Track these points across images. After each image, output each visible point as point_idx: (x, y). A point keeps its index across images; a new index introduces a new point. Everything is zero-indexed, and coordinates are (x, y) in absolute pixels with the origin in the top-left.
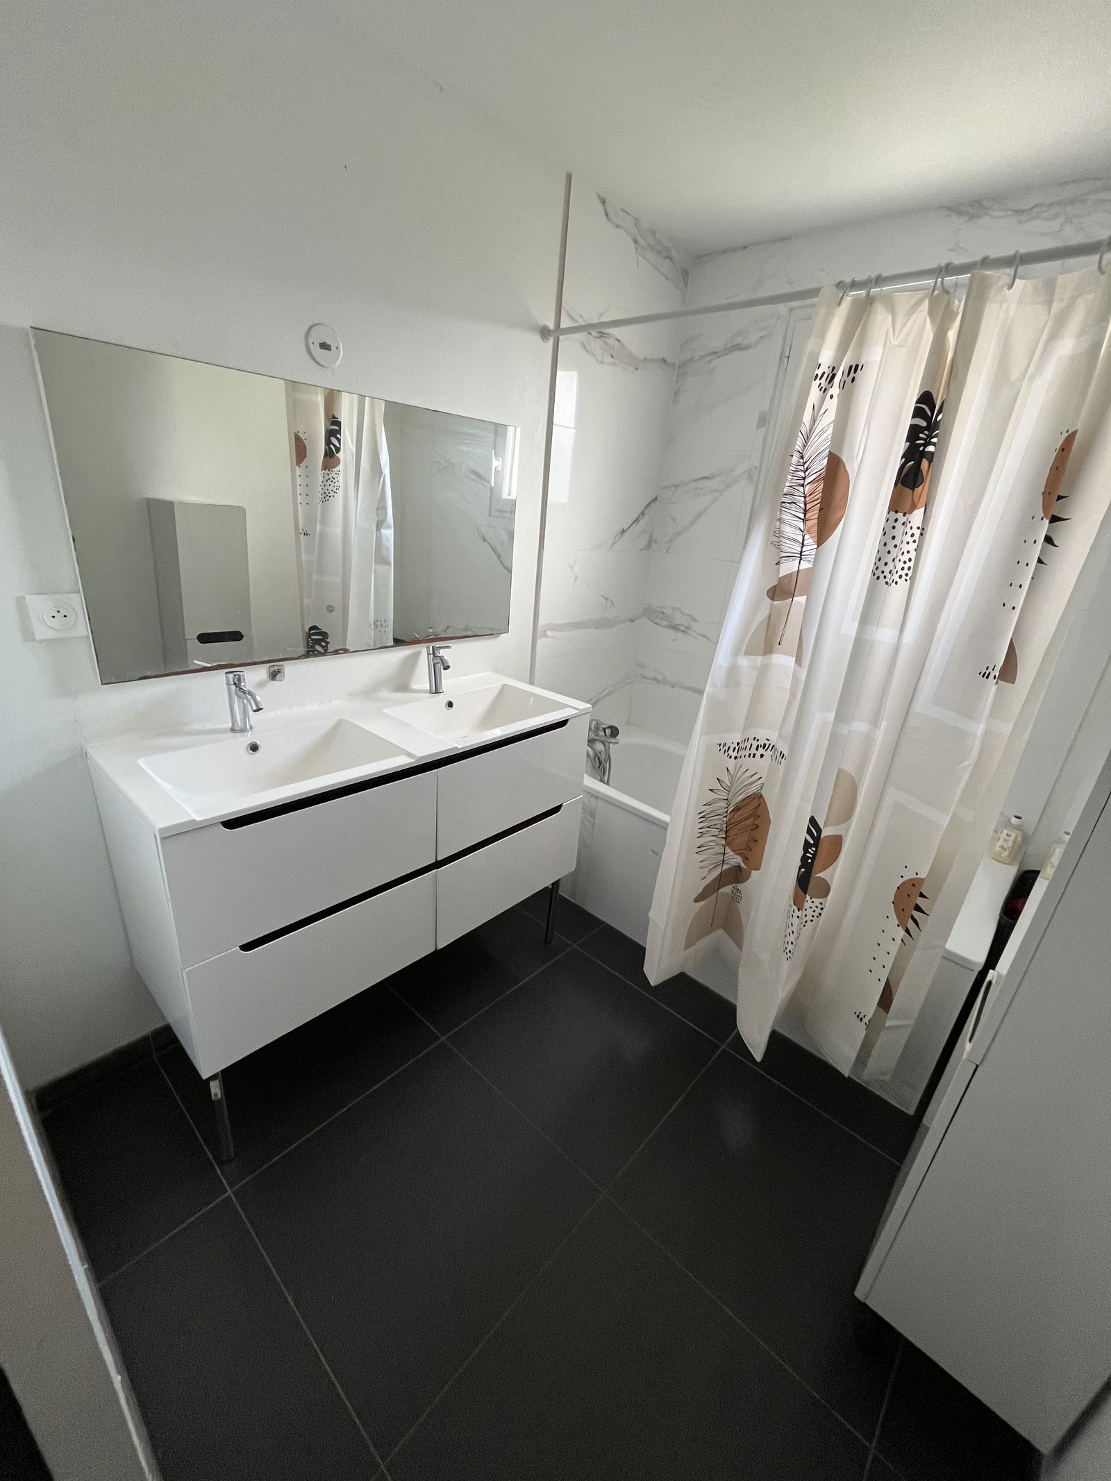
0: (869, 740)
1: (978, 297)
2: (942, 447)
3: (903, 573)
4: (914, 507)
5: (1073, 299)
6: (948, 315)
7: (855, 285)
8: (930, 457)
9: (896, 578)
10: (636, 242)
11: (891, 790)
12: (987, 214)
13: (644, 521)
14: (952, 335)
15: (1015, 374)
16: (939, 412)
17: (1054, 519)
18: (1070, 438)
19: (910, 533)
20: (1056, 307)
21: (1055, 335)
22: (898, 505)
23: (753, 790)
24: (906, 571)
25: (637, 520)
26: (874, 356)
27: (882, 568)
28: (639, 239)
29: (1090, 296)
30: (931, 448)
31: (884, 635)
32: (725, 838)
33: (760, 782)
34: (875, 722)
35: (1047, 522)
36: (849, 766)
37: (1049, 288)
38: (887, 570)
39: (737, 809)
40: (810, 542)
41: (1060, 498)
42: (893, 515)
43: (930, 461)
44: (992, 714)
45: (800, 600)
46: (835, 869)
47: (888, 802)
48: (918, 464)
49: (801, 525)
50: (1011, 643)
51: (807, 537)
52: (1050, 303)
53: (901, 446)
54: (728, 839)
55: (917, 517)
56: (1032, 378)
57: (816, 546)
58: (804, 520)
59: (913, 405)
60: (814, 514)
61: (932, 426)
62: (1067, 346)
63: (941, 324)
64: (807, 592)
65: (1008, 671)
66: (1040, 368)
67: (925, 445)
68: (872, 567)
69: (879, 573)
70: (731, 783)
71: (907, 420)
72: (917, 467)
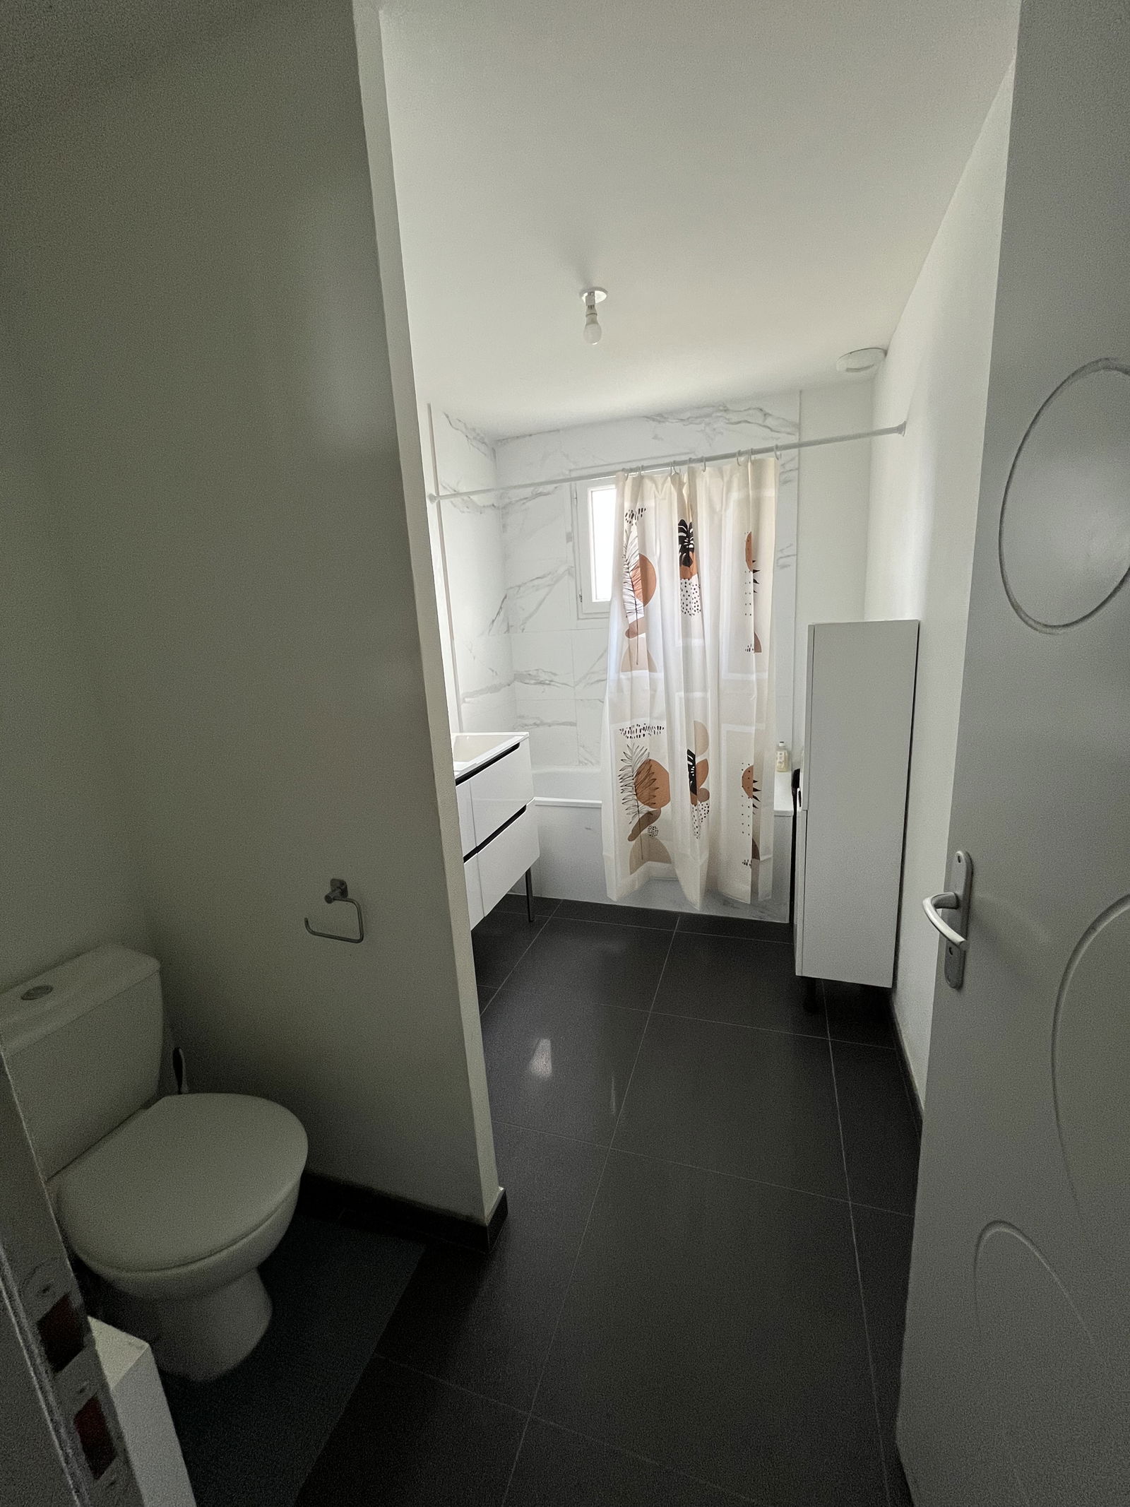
0: (704, 700)
1: (692, 475)
2: (696, 545)
3: (696, 609)
4: (692, 575)
5: (731, 476)
6: (681, 485)
7: (632, 470)
8: (693, 550)
9: (693, 612)
10: (467, 436)
11: (723, 726)
12: (668, 421)
13: (502, 613)
14: (685, 491)
15: (718, 508)
16: (690, 529)
17: (754, 571)
18: (750, 536)
19: (693, 588)
20: (726, 479)
21: (729, 490)
22: (685, 575)
23: (644, 759)
24: (697, 607)
25: (498, 613)
26: (650, 504)
27: (685, 607)
28: (468, 435)
29: (738, 474)
30: (691, 546)
31: (696, 642)
32: (636, 795)
33: (646, 753)
34: (705, 689)
35: (752, 573)
36: (699, 720)
37: (721, 472)
38: (688, 608)
39: (638, 774)
40: (640, 603)
41: (754, 561)
42: (683, 581)
43: (693, 552)
44: (757, 671)
45: (643, 636)
46: (708, 781)
47: (723, 733)
48: (688, 554)
49: (632, 593)
50: (755, 634)
51: (637, 600)
52: (722, 477)
53: (678, 547)
54: (638, 795)
55: (694, 579)
56: (725, 510)
57: (642, 605)
58: (634, 591)
59: (677, 526)
60: (639, 586)
61: (689, 535)
62: (735, 495)
63: (679, 486)
64: (647, 630)
65: (758, 648)
66: (727, 504)
67: (688, 545)
68: (680, 608)
69: (686, 610)
70: (631, 754)
71: (677, 534)
72: (688, 556)
